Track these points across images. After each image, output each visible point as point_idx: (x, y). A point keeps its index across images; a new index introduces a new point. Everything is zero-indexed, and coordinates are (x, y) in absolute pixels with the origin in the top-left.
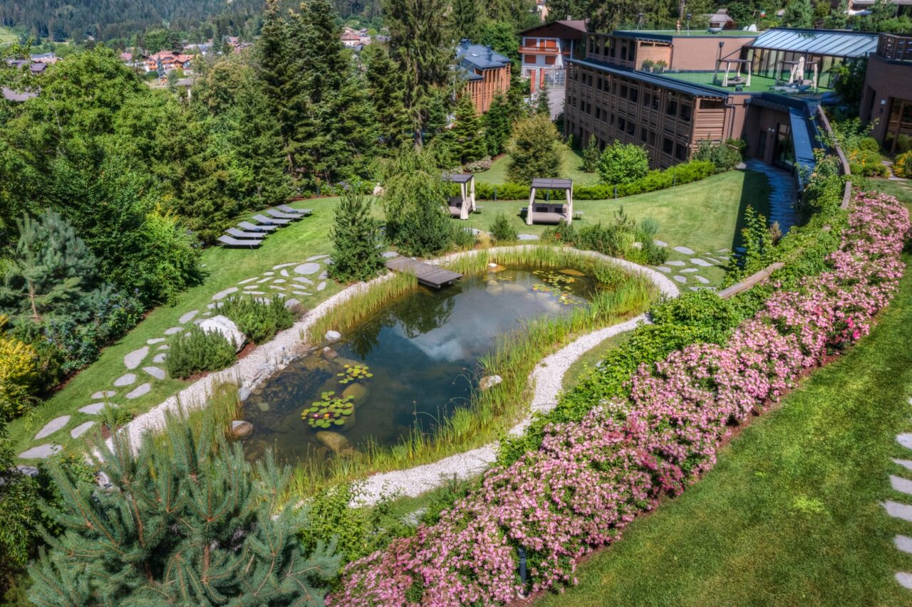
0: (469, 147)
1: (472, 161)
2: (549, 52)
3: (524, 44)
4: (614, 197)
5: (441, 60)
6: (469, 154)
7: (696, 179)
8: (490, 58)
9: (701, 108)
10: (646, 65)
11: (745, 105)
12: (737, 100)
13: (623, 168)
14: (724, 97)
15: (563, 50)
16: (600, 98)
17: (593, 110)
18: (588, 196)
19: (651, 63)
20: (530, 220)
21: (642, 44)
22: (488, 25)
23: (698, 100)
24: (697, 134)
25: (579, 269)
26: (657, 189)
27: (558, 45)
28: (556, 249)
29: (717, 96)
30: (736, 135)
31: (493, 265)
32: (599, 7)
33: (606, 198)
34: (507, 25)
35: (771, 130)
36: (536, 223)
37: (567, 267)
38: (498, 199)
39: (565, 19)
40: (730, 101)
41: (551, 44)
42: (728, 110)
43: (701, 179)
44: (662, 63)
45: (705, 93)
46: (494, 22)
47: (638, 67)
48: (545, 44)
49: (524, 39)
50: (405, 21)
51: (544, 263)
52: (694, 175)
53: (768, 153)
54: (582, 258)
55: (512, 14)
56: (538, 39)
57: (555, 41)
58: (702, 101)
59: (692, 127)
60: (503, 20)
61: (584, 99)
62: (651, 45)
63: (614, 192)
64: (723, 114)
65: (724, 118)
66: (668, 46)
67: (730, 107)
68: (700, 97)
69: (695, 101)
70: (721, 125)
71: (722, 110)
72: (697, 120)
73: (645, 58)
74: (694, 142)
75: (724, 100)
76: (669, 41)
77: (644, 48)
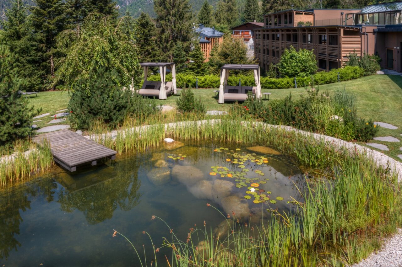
2: (246, 37)
3: (233, 33)
4: (294, 87)
5: (184, 27)
7: (353, 78)
8: (214, 33)
9: (344, 35)
10: (300, 23)
11: (374, 33)
12: (368, 30)
13: (299, 64)
14: (359, 27)
15: (253, 36)
16: (275, 45)
17: (271, 52)
18: (273, 85)
19: (303, 23)
20: (221, 100)
21: (296, 13)
22: (216, 26)
23: (342, 30)
24: (344, 53)
25: (272, 146)
26: (327, 83)
27: (250, 33)
28: (245, 123)
30: (371, 52)
31: (169, 140)
33: (288, 88)
34: (225, 26)
35: (396, 48)
36: (227, 102)
37: (258, 144)
38: (199, 87)
39: (253, 22)
40: (363, 30)
41: (247, 33)
42: (363, 36)
43: (356, 78)
44: (309, 23)
46: (219, 24)
47: (295, 25)
48: (244, 33)
49: (233, 31)
50: (165, 8)
51: (230, 139)
52: (351, 75)
53: (396, 62)
54: (274, 133)
55: (228, 21)
56: (241, 31)
57: (249, 32)
58: (344, 31)
59: (340, 48)
60: (223, 24)
61: (265, 47)
62: (302, 14)
63: (294, 82)
64: (360, 39)
65: (361, 42)
66: (311, 14)
67: (364, 34)
68: (343, 27)
69: (340, 30)
70: (360, 46)
71: (359, 36)
72: (343, 42)
73: (299, 21)
74: (343, 58)
75: (360, 29)
76: (312, 12)
77: (298, 15)
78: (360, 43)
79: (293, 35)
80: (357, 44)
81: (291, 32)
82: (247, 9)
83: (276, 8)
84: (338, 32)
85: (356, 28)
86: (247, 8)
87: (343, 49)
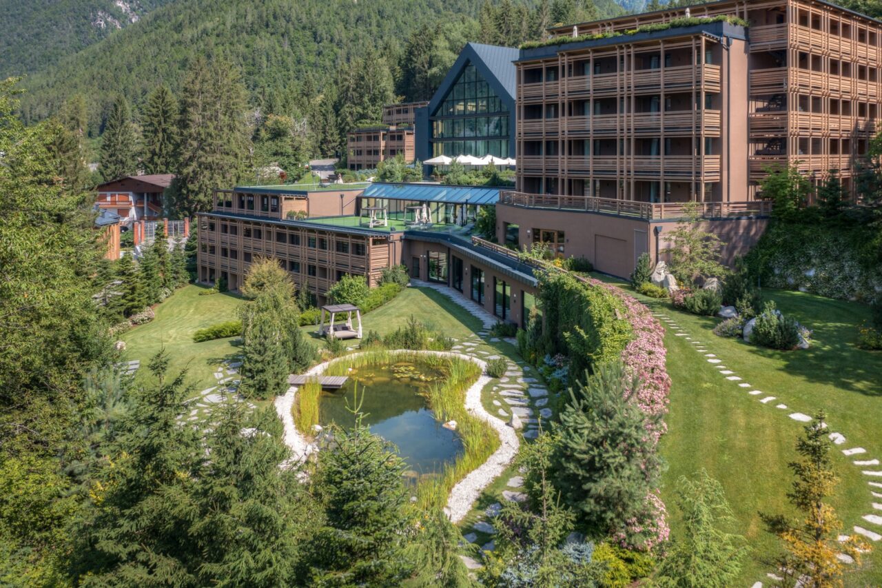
0: (133, 300)
1: (135, 313)
2: (121, 205)
6: (133, 307)
9: (372, 245)
10: (290, 215)
11: (401, 240)
12: (396, 237)
14: (386, 235)
15: (136, 203)
19: (295, 213)
21: (286, 199)
23: (371, 239)
24: (373, 265)
27: (131, 198)
29: (379, 235)
32: (190, 165)
35: (422, 256)
40: (391, 239)
41: (124, 198)
42: (391, 244)
44: (302, 212)
45: (374, 235)
47: (284, 217)
48: (117, 198)
53: (423, 272)
56: (109, 193)
57: (127, 195)
58: (374, 240)
59: (368, 259)
62: (292, 199)
64: (388, 248)
65: (389, 251)
66: (305, 199)
69: (368, 240)
70: (387, 256)
71: (387, 245)
72: (372, 253)
73: (289, 209)
74: (371, 270)
75: (388, 237)
77: (287, 202)
80: (383, 254)
82: (107, 143)
83: (203, 159)
84: (365, 241)
85: (385, 237)
86: (109, 140)
87: (371, 261)
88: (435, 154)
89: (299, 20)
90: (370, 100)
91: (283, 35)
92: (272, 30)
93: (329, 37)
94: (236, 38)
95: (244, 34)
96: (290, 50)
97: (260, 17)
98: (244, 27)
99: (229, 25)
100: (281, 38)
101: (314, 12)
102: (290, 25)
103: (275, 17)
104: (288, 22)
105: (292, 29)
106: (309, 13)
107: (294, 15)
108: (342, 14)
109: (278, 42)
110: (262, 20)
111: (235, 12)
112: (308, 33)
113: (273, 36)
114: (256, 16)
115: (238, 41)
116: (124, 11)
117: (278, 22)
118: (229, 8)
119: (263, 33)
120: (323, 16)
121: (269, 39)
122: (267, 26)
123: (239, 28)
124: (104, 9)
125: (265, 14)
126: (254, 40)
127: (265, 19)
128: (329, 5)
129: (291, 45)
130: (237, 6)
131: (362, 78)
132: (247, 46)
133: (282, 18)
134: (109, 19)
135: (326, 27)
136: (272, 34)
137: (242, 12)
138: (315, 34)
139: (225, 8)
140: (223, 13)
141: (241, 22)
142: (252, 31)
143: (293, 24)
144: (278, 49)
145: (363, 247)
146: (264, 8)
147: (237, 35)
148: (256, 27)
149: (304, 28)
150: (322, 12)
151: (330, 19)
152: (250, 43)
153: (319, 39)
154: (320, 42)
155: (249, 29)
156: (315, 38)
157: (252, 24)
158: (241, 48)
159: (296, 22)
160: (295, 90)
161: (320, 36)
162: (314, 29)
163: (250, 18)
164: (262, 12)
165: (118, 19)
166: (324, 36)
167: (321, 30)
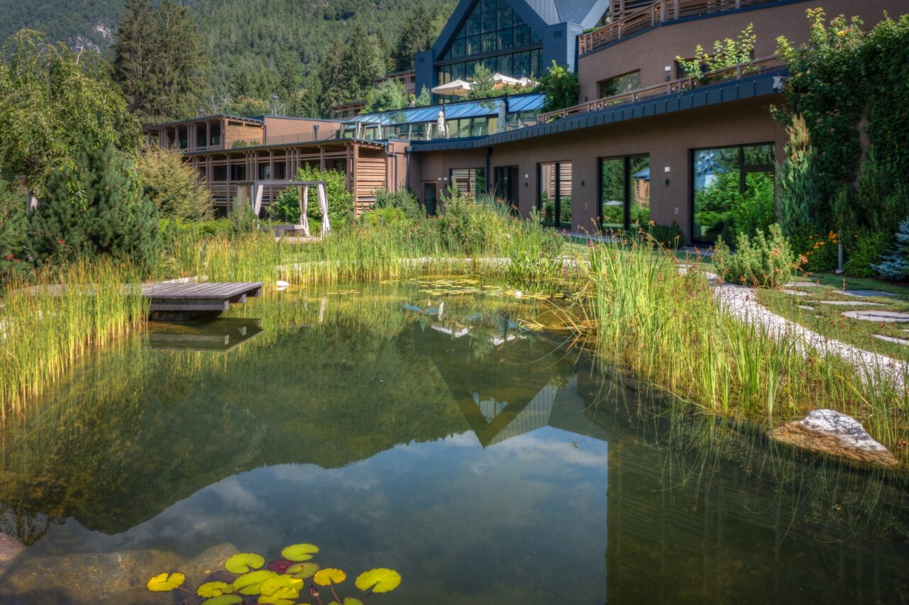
10: (238, 145)
11: (406, 153)
12: (397, 149)
14: (384, 144)
19: (244, 144)
21: (230, 123)
23: (356, 147)
24: (359, 189)
35: (441, 180)
40: (391, 148)
42: (389, 159)
47: (227, 146)
58: (360, 148)
62: (240, 124)
64: (384, 165)
65: (387, 170)
66: (260, 126)
67: (391, 156)
68: (359, 142)
70: (383, 178)
71: (383, 160)
72: (358, 171)
73: (235, 139)
74: (357, 199)
75: (384, 147)
76: (261, 121)
77: (232, 127)
78: (384, 171)
79: (233, 167)
80: (377, 174)
81: (227, 161)
84: (347, 152)
85: (379, 145)
87: (358, 183)
88: (442, 82)
89: (286, 40)
90: (359, 82)
91: (268, 55)
92: (258, 50)
93: (317, 58)
94: (219, 58)
95: (228, 53)
96: (276, 70)
97: (245, 36)
98: (227, 47)
99: (211, 44)
100: (266, 58)
101: (302, 32)
102: (276, 45)
103: (260, 37)
104: (274, 42)
105: (278, 49)
106: (296, 33)
107: (281, 35)
108: (331, 35)
109: (264, 62)
110: (247, 40)
111: (218, 31)
112: (295, 53)
113: (258, 56)
114: (241, 36)
115: (221, 60)
116: (105, 36)
117: (263, 41)
118: (213, 29)
119: (247, 53)
120: (310, 36)
121: (254, 59)
122: (252, 45)
123: (222, 48)
124: (83, 34)
125: (249, 34)
126: (238, 60)
127: (250, 39)
128: (317, 26)
129: (277, 65)
130: (221, 26)
131: (350, 58)
132: (231, 66)
133: (267, 38)
134: (89, 44)
135: (313, 47)
136: (257, 54)
137: (226, 31)
138: (302, 56)
139: (208, 28)
140: (206, 32)
141: (225, 41)
142: (237, 51)
143: (279, 44)
144: (263, 69)
145: (345, 161)
146: (249, 28)
147: (220, 54)
148: (240, 46)
149: (291, 48)
150: (309, 32)
151: (318, 40)
152: (234, 63)
153: (306, 60)
154: (308, 62)
155: (233, 49)
156: (302, 59)
157: (236, 43)
158: (224, 67)
159: (282, 42)
160: (273, 81)
161: (308, 58)
162: (301, 50)
163: (234, 37)
164: (246, 31)
165: (99, 44)
166: (312, 56)
167: (309, 50)
